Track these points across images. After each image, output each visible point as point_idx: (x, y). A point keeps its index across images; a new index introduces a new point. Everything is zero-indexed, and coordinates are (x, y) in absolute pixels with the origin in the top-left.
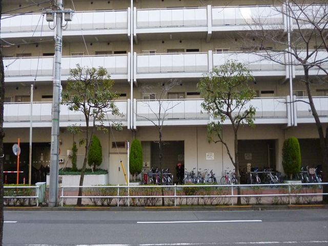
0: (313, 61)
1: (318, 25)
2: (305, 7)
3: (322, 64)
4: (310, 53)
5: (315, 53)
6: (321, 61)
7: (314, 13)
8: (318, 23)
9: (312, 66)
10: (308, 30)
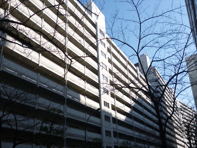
0: (6, 119)
1: (13, 99)
2: (7, 86)
3: (11, 122)
4: (5, 114)
5: (7, 115)
6: (10, 120)
7: (11, 91)
8: (13, 97)
9: (4, 122)
10: (6, 99)
